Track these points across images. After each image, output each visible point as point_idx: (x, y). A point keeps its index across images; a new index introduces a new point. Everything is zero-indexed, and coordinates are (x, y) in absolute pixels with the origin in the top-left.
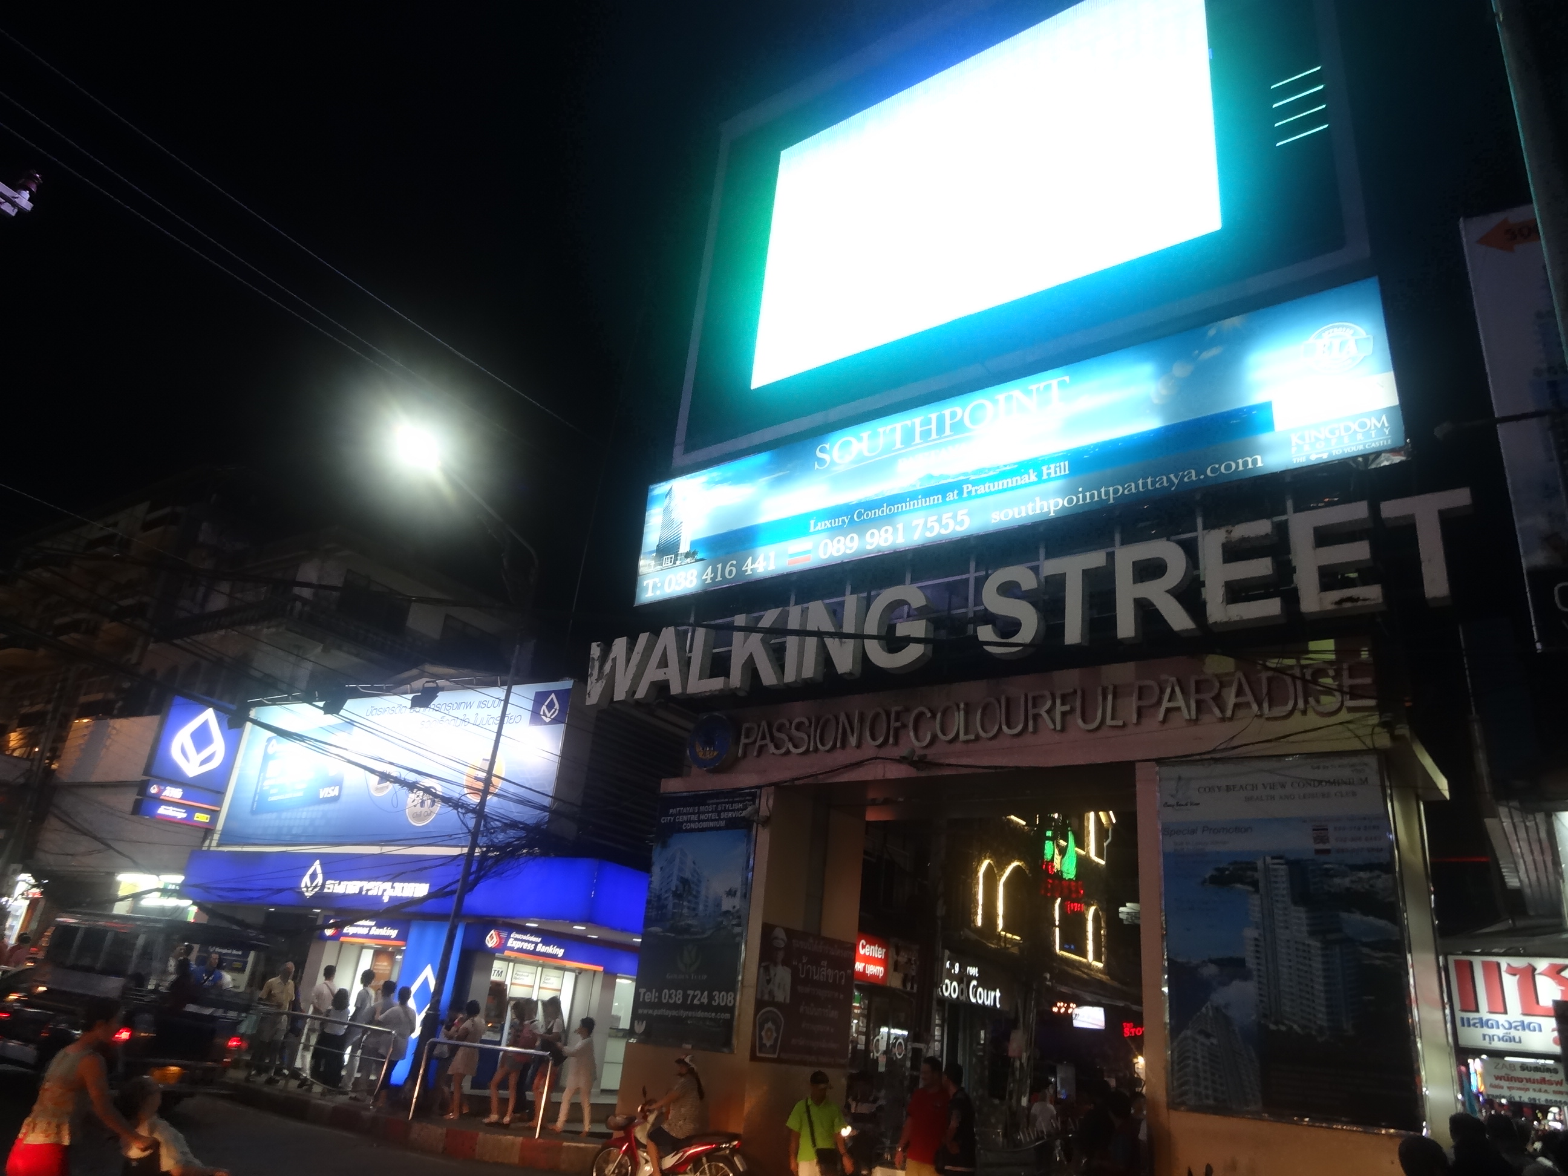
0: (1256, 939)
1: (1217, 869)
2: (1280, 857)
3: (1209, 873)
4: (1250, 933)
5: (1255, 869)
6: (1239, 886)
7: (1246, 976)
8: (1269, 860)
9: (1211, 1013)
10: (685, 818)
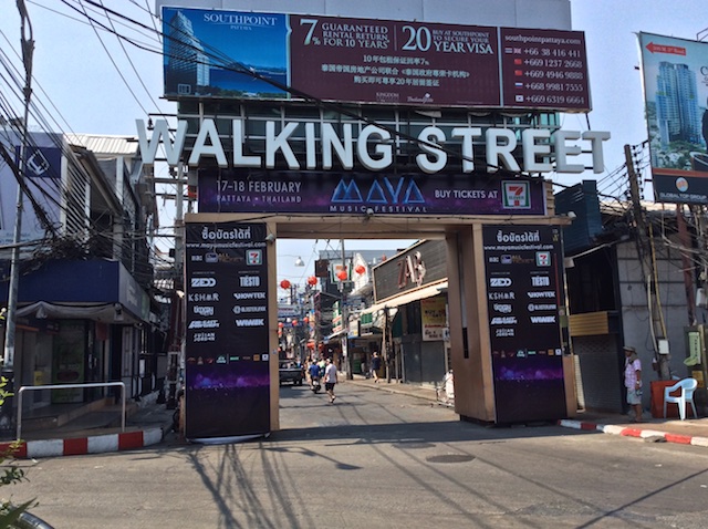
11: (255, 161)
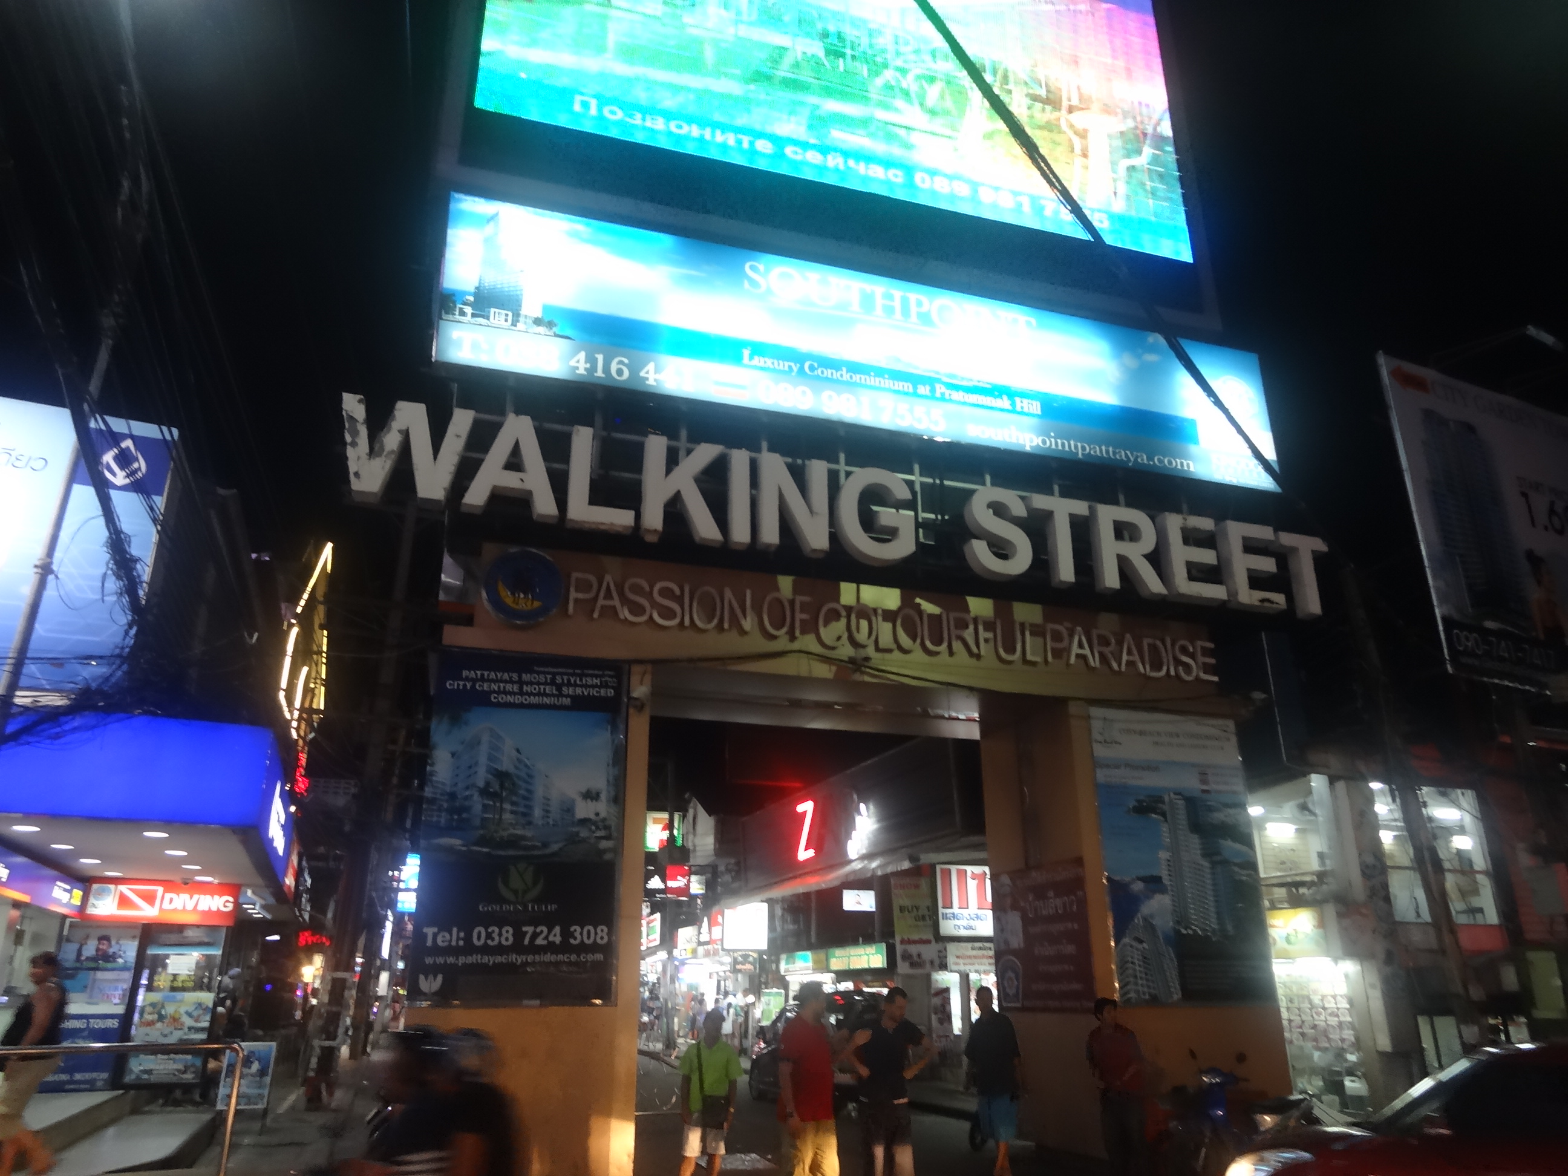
0: (1169, 861)
1: (1138, 801)
2: (1179, 794)
3: (1132, 804)
4: (1163, 855)
5: (1163, 803)
6: (1153, 815)
7: (1163, 890)
8: (1172, 795)
9: (1141, 922)
10: (495, 687)
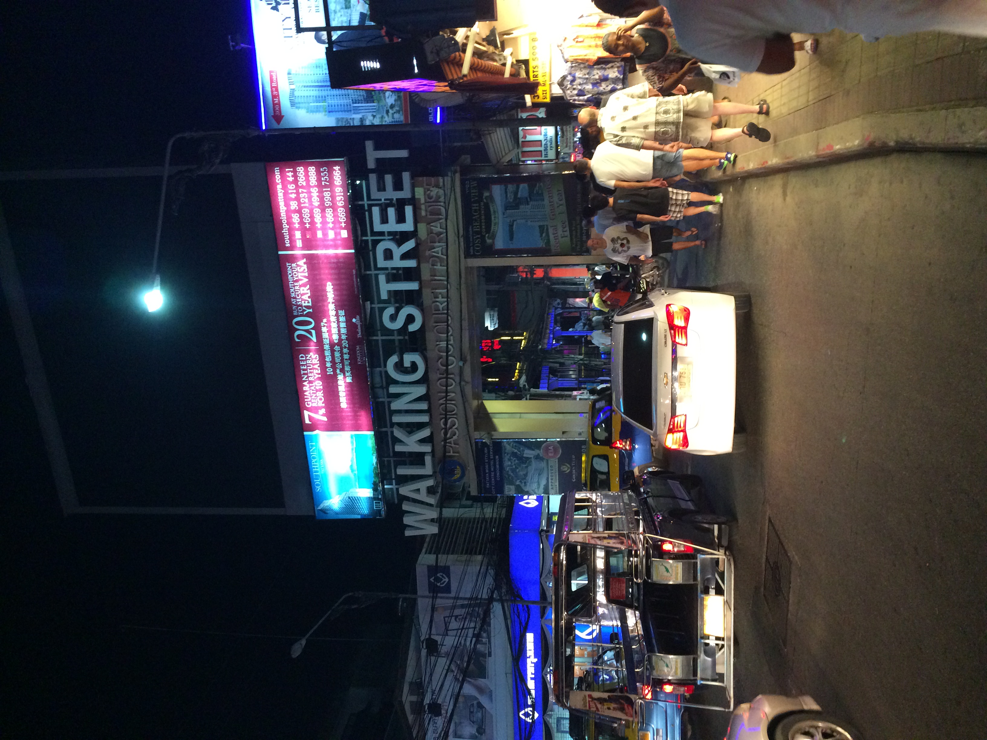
11: (428, 459)
